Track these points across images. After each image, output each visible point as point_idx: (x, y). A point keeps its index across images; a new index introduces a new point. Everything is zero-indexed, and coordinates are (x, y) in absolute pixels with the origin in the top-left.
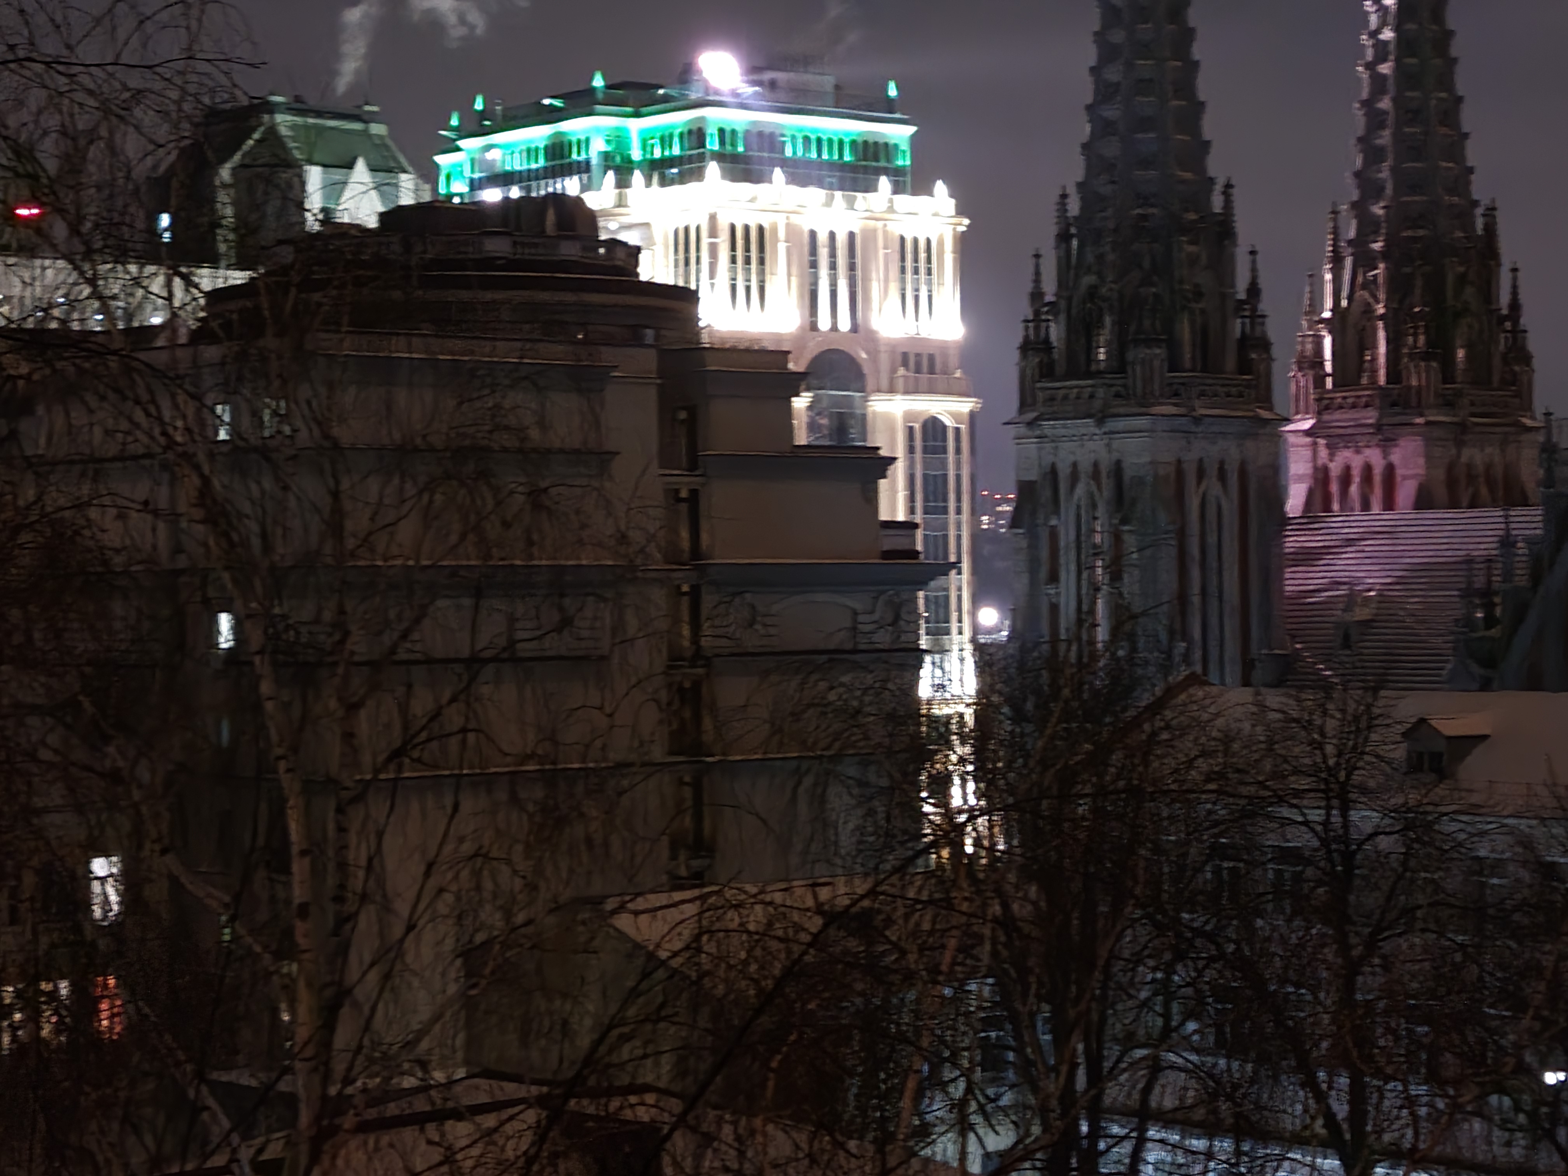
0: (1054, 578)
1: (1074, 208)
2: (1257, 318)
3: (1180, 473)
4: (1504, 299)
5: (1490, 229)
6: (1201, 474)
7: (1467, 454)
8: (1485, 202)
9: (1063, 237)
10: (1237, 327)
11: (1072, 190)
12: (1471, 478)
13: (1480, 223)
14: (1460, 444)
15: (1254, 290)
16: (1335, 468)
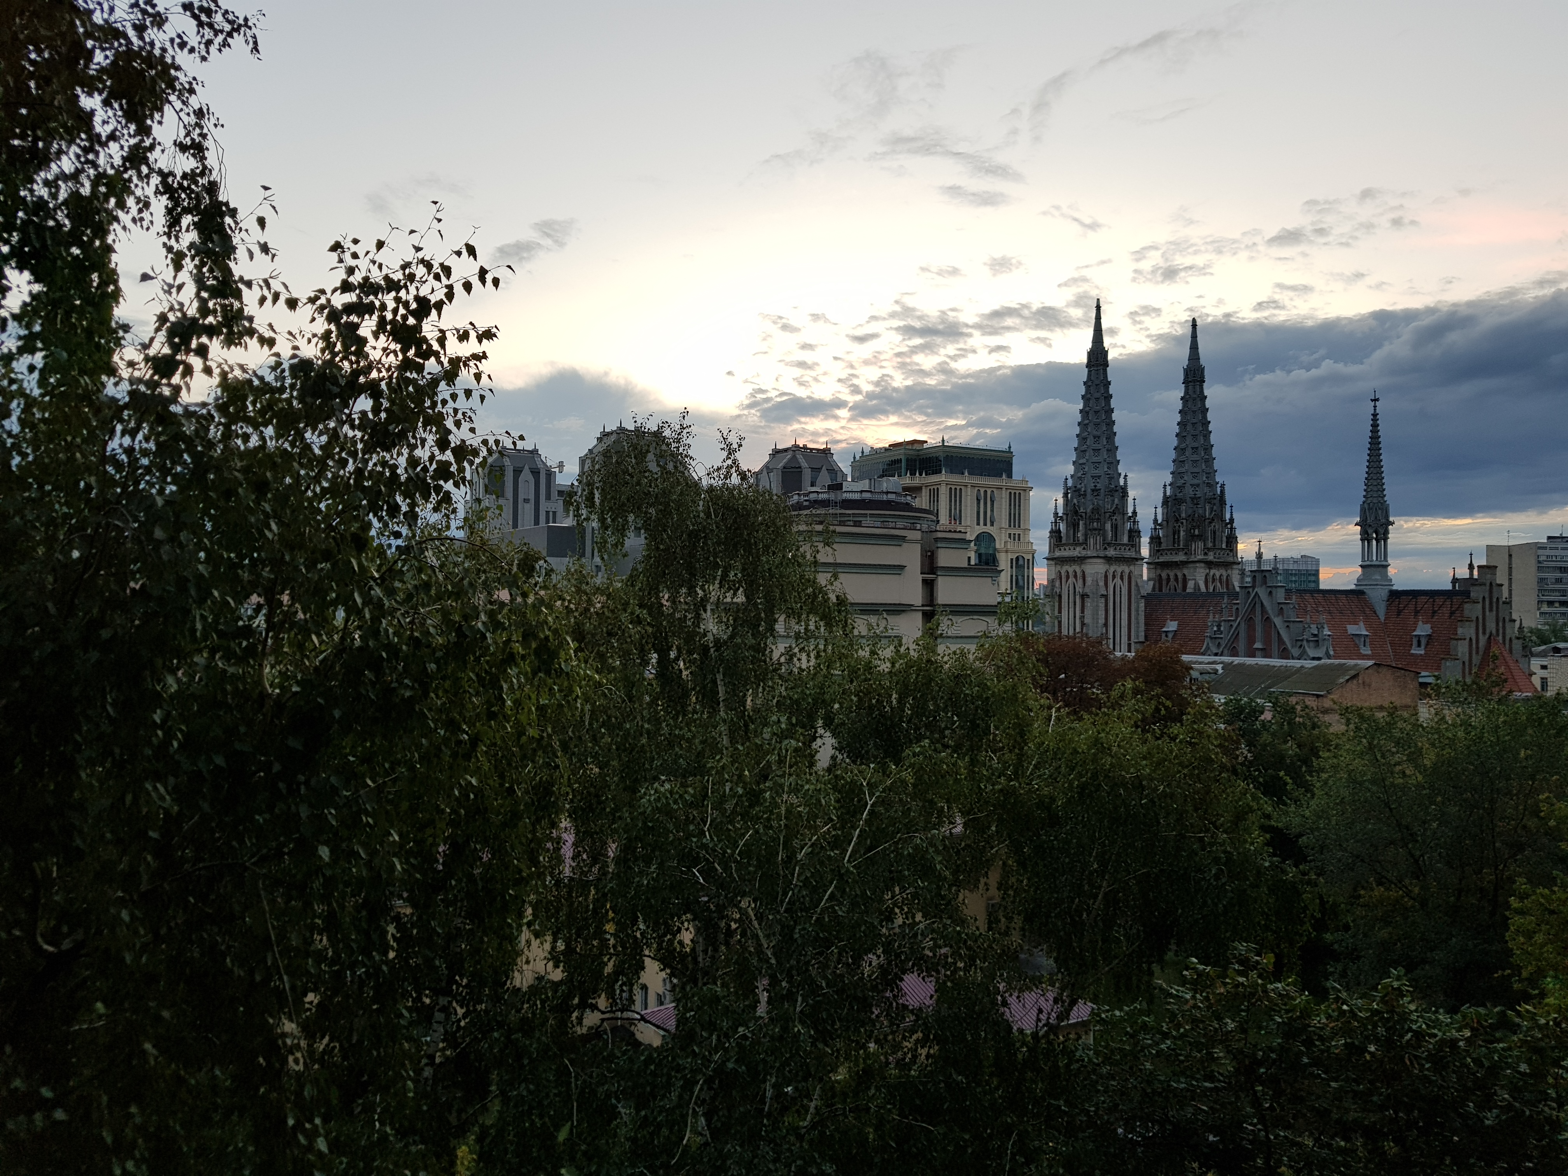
0: (1060, 612)
1: (1070, 483)
2: (1135, 522)
3: (1106, 577)
4: (1228, 516)
5: (1222, 492)
6: (1114, 577)
7: (1212, 572)
8: (1221, 482)
9: (1065, 495)
10: (1128, 526)
11: (1069, 477)
12: (1214, 580)
13: (1219, 490)
14: (1210, 568)
15: (1135, 513)
16: (1164, 575)
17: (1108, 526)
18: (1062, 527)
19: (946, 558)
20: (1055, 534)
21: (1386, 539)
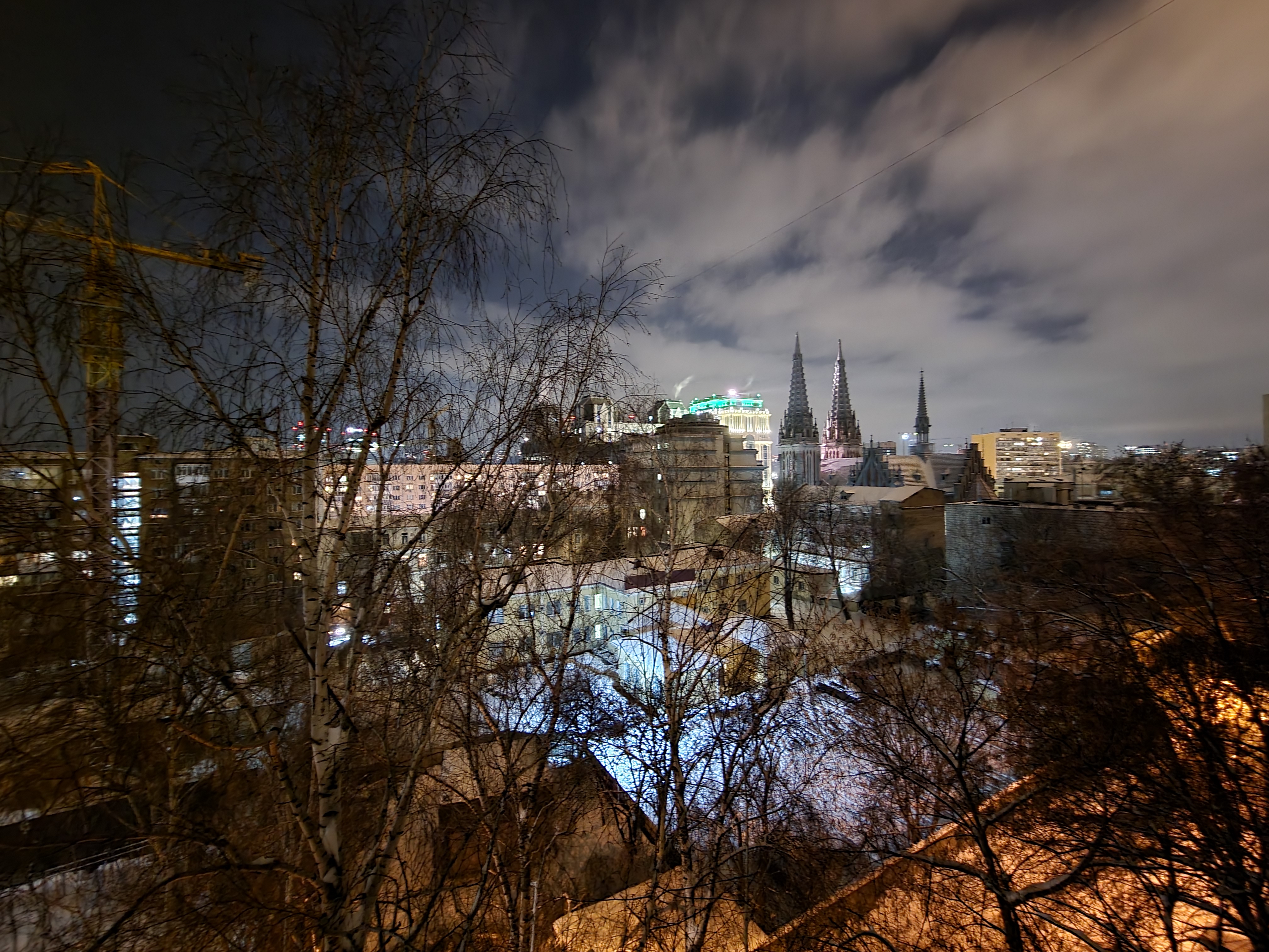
0: (784, 469)
1: (787, 412)
2: (816, 429)
3: (804, 453)
5: (854, 414)
6: (808, 453)
7: (850, 449)
8: (853, 410)
9: (785, 417)
10: (813, 430)
12: (851, 453)
15: (816, 425)
16: (829, 452)
17: (805, 431)
18: (784, 431)
19: (734, 446)
20: (781, 433)
21: (927, 432)
